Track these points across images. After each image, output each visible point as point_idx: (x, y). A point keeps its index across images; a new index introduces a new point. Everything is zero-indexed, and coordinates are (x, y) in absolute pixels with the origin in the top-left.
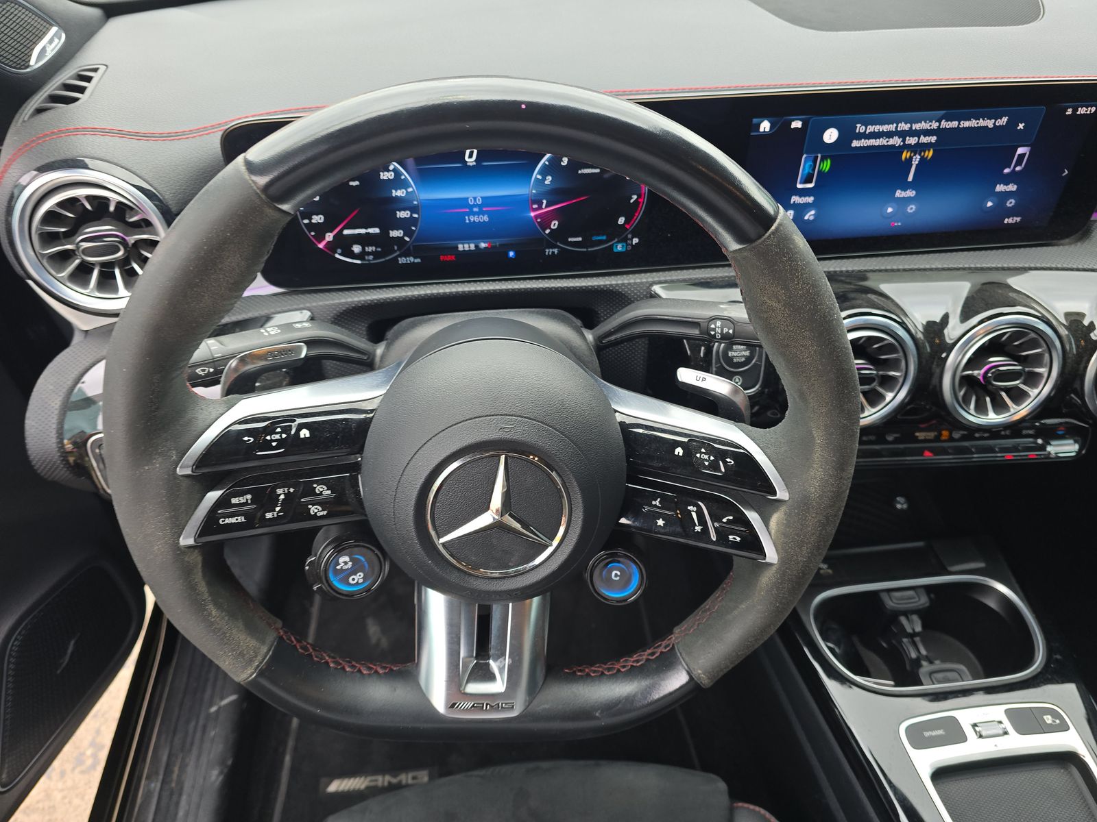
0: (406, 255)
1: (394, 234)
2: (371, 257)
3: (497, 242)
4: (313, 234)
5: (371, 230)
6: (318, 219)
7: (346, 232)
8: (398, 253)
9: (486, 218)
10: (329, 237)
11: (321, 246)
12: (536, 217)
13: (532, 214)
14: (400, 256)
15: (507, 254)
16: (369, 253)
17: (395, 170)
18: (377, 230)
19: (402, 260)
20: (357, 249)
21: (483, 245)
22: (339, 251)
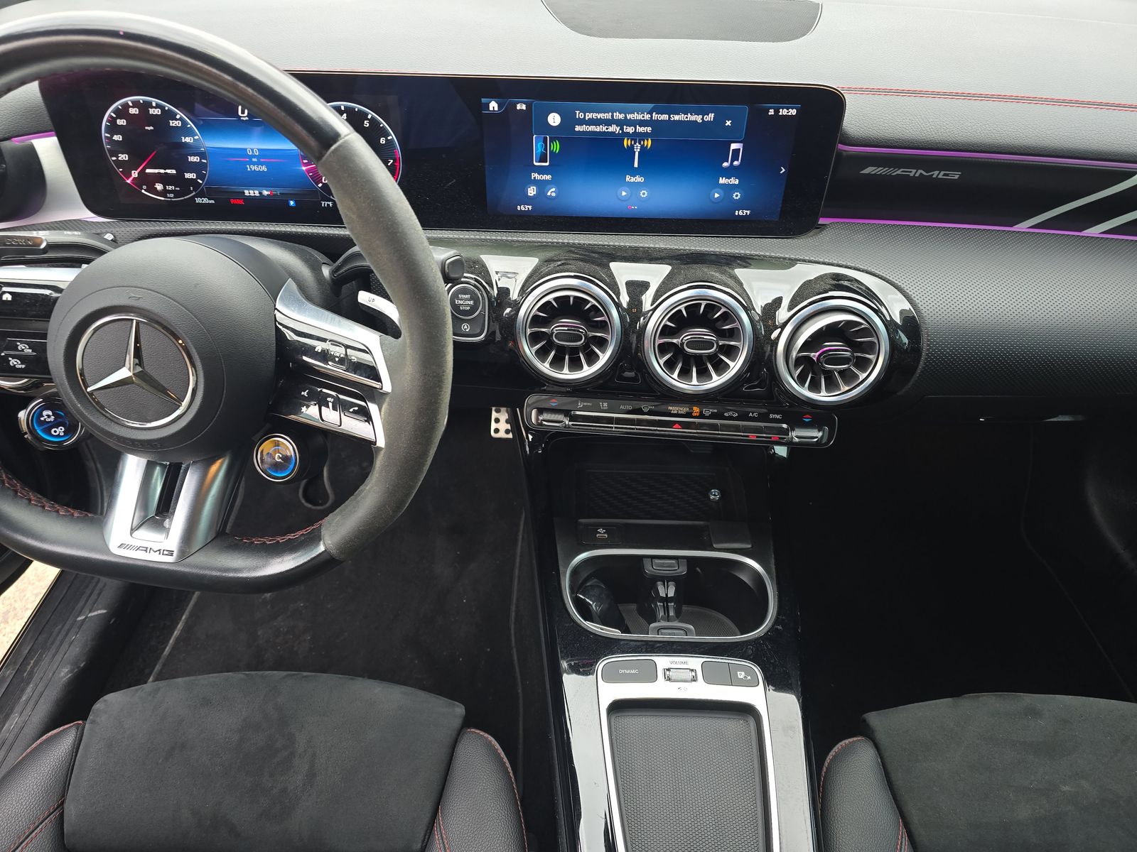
0: (201, 195)
1: (189, 176)
2: (172, 195)
3: (278, 191)
4: (121, 170)
5: (169, 171)
6: (124, 157)
7: (148, 171)
8: (194, 193)
9: (264, 168)
10: (135, 174)
11: (129, 181)
12: (308, 171)
13: (304, 168)
14: (197, 196)
15: (288, 204)
16: (170, 192)
17: (181, 119)
18: (174, 172)
19: (198, 200)
20: (159, 187)
21: (266, 193)
22: (145, 187)
